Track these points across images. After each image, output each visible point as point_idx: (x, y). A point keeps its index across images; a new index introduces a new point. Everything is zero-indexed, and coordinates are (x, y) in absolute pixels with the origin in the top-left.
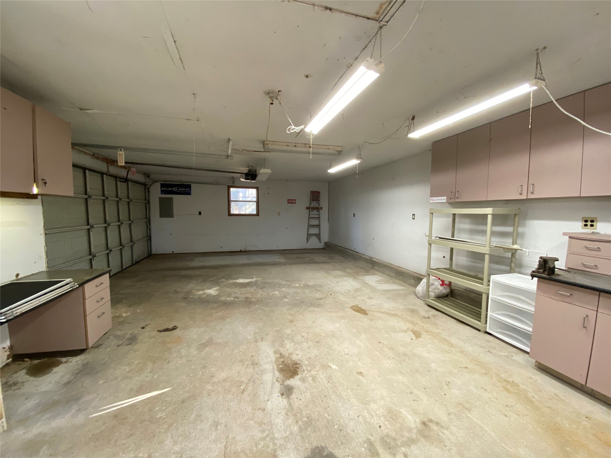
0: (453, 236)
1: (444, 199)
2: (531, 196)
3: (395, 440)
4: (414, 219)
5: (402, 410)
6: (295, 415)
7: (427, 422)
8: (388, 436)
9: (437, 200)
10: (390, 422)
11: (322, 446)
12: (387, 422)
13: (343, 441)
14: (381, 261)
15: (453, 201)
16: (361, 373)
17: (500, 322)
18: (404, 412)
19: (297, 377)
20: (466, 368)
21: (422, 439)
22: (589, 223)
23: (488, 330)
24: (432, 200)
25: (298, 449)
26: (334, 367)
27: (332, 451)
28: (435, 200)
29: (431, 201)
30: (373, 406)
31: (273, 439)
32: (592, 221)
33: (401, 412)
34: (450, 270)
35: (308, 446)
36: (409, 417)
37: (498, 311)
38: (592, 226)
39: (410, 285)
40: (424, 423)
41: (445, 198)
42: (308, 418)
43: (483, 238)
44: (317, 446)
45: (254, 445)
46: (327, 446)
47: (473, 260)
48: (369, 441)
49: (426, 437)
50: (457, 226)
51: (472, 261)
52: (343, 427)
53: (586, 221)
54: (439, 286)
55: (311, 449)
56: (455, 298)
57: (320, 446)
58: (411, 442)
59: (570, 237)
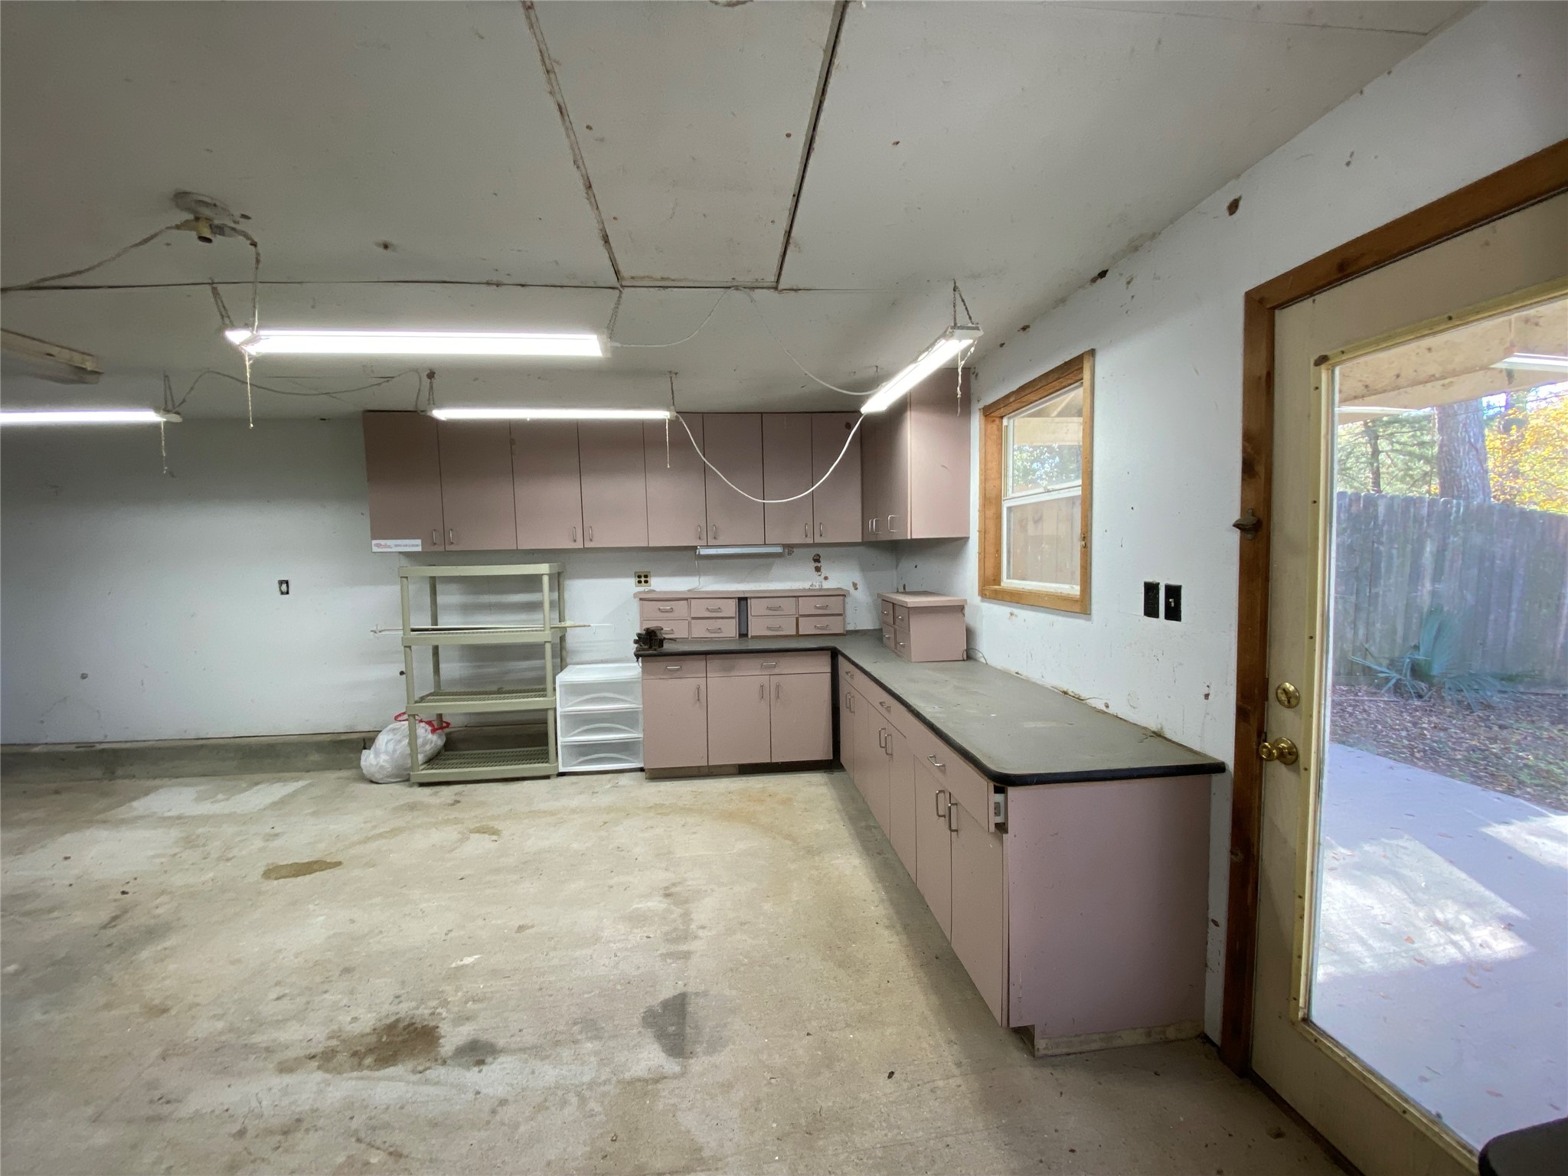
0: (435, 621)
1: (417, 546)
2: (588, 545)
3: (675, 929)
4: (287, 593)
5: (634, 907)
6: (557, 1043)
7: (667, 892)
8: (666, 934)
9: (396, 546)
10: (647, 925)
11: (645, 1012)
12: (644, 928)
13: (650, 984)
14: (150, 743)
15: (441, 549)
16: (521, 929)
17: (580, 746)
18: (639, 906)
19: (444, 1028)
20: (605, 823)
21: (687, 905)
22: (643, 579)
23: (562, 769)
24: (378, 545)
25: (635, 1046)
26: (468, 960)
27: (660, 1001)
28: (389, 547)
29: (375, 549)
30: (606, 934)
31: (591, 1085)
32: (646, 576)
33: (637, 909)
34: (438, 693)
35: (635, 1031)
36: (650, 904)
37: (576, 728)
38: (646, 582)
39: (308, 771)
40: (667, 895)
41: (419, 542)
42: (575, 1024)
43: (538, 616)
44: (641, 1019)
45: (590, 1120)
46: (647, 1005)
47: (478, 664)
48: (665, 956)
49: (686, 901)
50: (440, 599)
51: (475, 666)
52: (624, 979)
53: (639, 577)
54: (430, 736)
55: (643, 1027)
56: (457, 750)
57: (643, 1015)
58: (686, 917)
59: (641, 599)
